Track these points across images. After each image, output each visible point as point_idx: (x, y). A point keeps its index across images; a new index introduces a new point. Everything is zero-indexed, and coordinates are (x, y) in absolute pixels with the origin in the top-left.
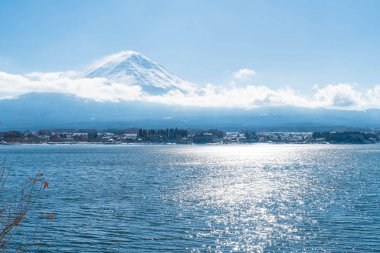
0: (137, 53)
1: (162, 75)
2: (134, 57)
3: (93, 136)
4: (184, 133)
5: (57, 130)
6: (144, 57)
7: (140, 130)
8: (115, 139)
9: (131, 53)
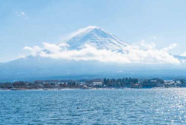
0: (98, 28)
1: (115, 42)
2: (95, 30)
3: (72, 84)
4: (135, 81)
5: (46, 81)
6: (103, 30)
7: (105, 79)
8: (87, 85)
9: (94, 27)
